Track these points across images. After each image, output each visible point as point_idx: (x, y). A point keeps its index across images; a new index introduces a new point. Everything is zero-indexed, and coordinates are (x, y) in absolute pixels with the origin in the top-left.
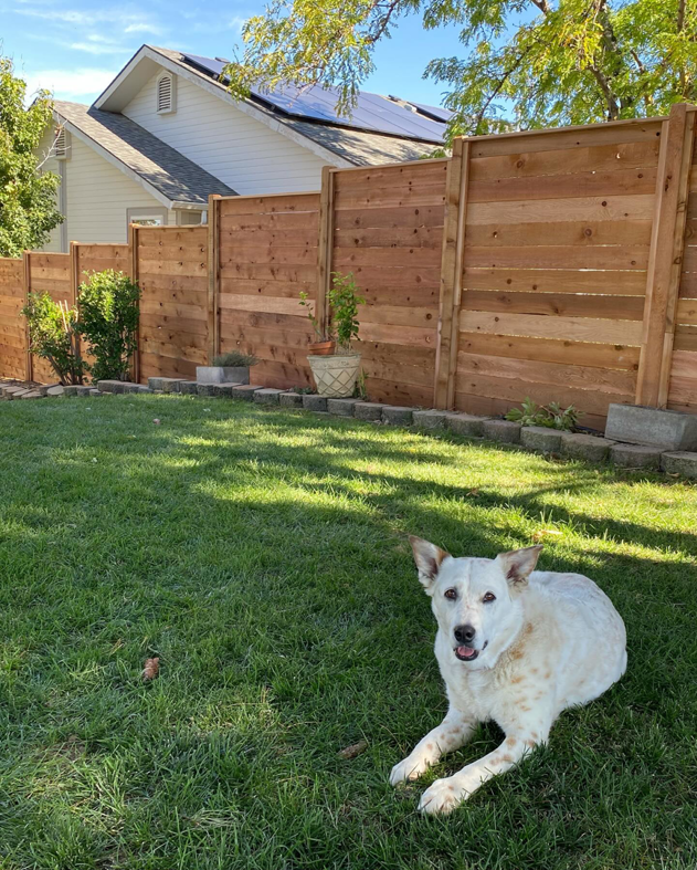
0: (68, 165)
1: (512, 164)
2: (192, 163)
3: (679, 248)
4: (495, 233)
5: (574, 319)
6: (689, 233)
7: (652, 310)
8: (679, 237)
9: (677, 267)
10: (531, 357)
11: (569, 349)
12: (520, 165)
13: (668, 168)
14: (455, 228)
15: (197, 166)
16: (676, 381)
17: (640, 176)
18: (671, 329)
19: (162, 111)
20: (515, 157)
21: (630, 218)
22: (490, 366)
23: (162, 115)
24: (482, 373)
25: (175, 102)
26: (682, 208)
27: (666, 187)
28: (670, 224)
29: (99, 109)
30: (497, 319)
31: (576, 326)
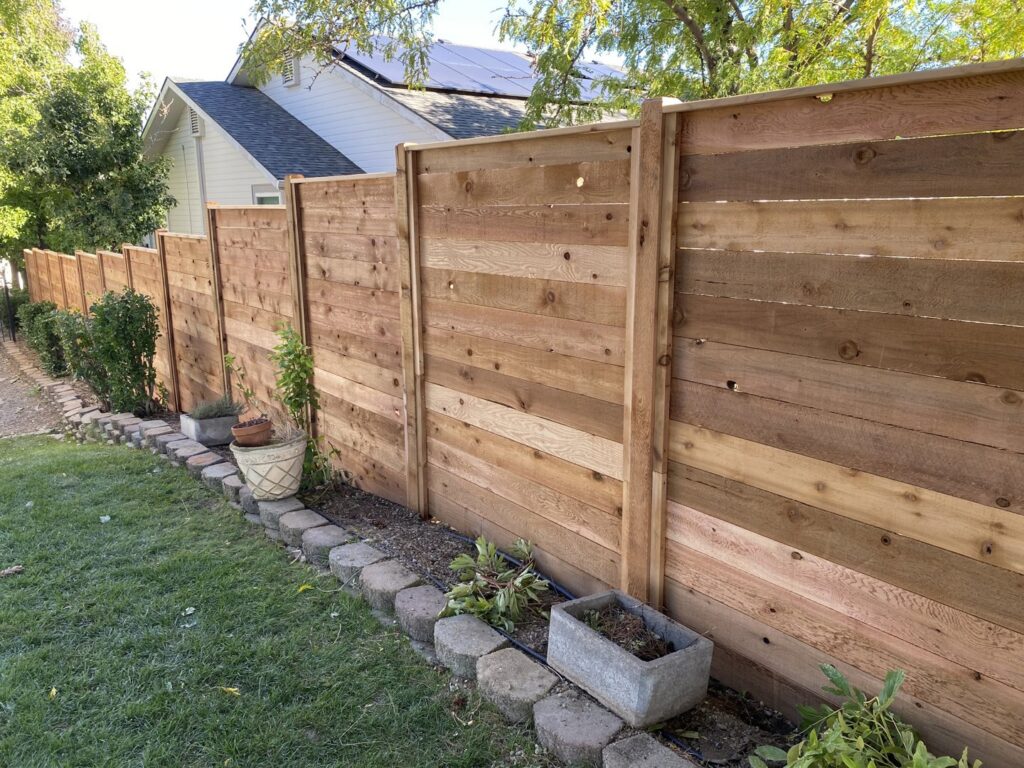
0: (204, 142)
1: (461, 186)
2: (316, 135)
3: (664, 341)
4: (450, 283)
5: (545, 422)
6: (679, 317)
7: (633, 432)
8: (664, 321)
9: (664, 371)
10: (500, 463)
11: (541, 464)
12: (469, 188)
13: (642, 210)
14: (408, 271)
15: (320, 139)
16: (673, 548)
17: (609, 217)
18: (660, 467)
19: (288, 84)
20: (463, 176)
21: (599, 282)
22: (461, 465)
23: (288, 87)
24: (452, 470)
25: (298, 74)
26: (666, 276)
27: (642, 240)
28: (649, 301)
29: (232, 84)
30: (462, 402)
31: (546, 433)
